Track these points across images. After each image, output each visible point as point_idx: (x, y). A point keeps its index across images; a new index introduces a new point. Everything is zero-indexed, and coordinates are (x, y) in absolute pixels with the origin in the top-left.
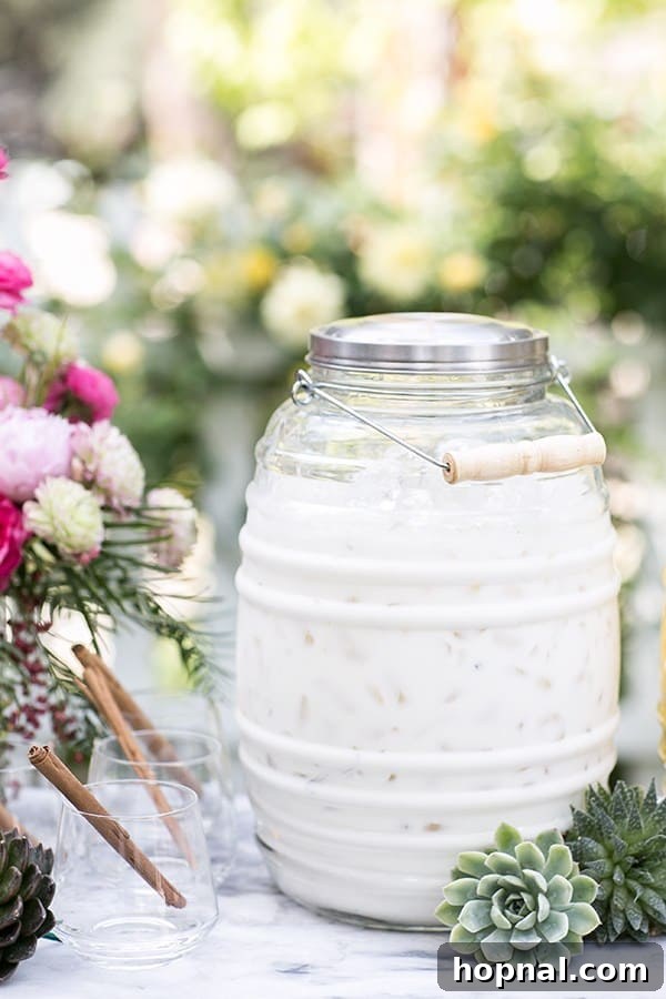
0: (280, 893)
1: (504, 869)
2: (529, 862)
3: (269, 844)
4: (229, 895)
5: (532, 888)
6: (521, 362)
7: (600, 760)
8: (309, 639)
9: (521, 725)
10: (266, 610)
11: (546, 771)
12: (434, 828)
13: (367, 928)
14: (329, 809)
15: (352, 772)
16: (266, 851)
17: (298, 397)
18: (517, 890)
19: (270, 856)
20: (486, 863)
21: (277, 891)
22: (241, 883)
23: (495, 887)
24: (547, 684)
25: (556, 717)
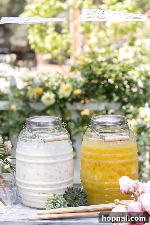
0: (23, 204)
1: (54, 200)
2: (58, 199)
3: (21, 197)
4: (15, 204)
5: (58, 203)
6: (57, 124)
7: (70, 183)
8: (25, 166)
9: (57, 179)
10: (19, 161)
11: (61, 185)
12: (44, 194)
13: (35, 209)
14: (29, 191)
15: (31, 185)
16: (20, 198)
17: (24, 129)
18: (56, 203)
19: (21, 198)
20: (51, 199)
21: (22, 204)
22: (17, 203)
23: (52, 202)
24: (60, 172)
25: (62, 177)
